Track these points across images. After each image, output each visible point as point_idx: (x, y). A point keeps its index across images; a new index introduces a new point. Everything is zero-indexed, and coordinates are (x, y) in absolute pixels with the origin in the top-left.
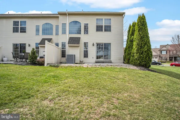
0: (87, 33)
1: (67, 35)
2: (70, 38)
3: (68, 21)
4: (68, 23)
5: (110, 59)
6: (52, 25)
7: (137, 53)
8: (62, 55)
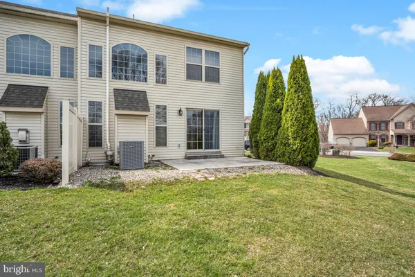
0: (164, 82)
1: (107, 82)
2: (117, 92)
3: (108, 42)
4: (108, 48)
5: (218, 148)
6: (48, 45)
7: (295, 139)
8: (89, 140)
